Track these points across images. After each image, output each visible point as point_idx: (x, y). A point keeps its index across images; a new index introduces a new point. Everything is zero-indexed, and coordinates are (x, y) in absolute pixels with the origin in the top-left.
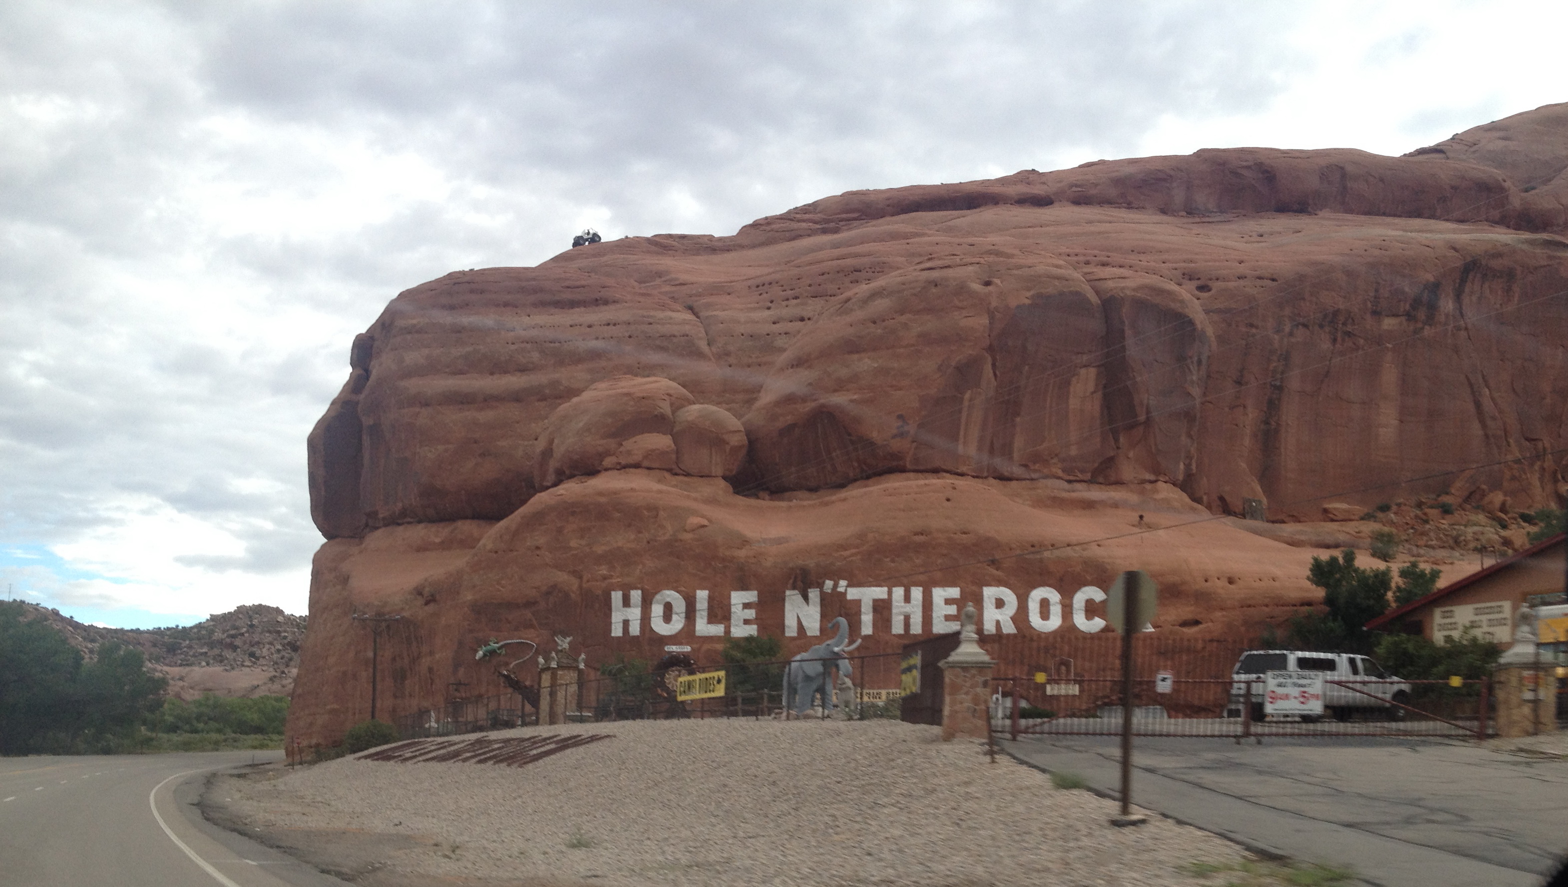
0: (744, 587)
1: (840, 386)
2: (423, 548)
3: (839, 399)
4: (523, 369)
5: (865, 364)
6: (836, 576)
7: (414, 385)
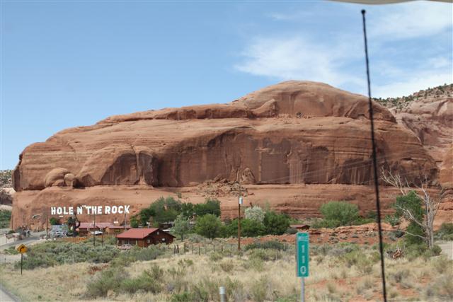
0: (71, 206)
1: (91, 170)
2: (30, 195)
3: (90, 173)
4: (45, 163)
5: (95, 166)
6: (84, 204)
7: (27, 166)
